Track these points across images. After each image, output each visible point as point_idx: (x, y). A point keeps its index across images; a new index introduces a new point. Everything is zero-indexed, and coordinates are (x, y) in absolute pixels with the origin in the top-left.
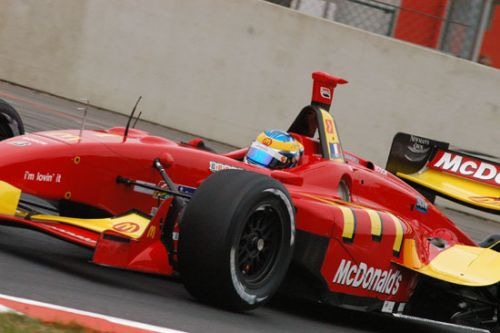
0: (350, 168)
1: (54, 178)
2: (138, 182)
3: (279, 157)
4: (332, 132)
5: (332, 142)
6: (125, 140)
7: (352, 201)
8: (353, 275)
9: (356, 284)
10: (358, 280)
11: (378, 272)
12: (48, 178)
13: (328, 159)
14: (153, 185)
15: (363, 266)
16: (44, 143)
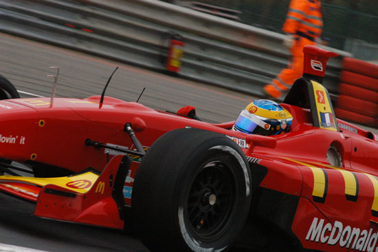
0: (342, 136)
1: (18, 140)
2: (108, 145)
3: (263, 125)
4: (323, 102)
5: (323, 111)
6: (101, 106)
7: (344, 166)
8: (328, 233)
9: (332, 242)
10: (334, 238)
11: (357, 231)
12: (12, 140)
13: (318, 127)
14: (126, 148)
15: (338, 224)
16: (9, 108)
